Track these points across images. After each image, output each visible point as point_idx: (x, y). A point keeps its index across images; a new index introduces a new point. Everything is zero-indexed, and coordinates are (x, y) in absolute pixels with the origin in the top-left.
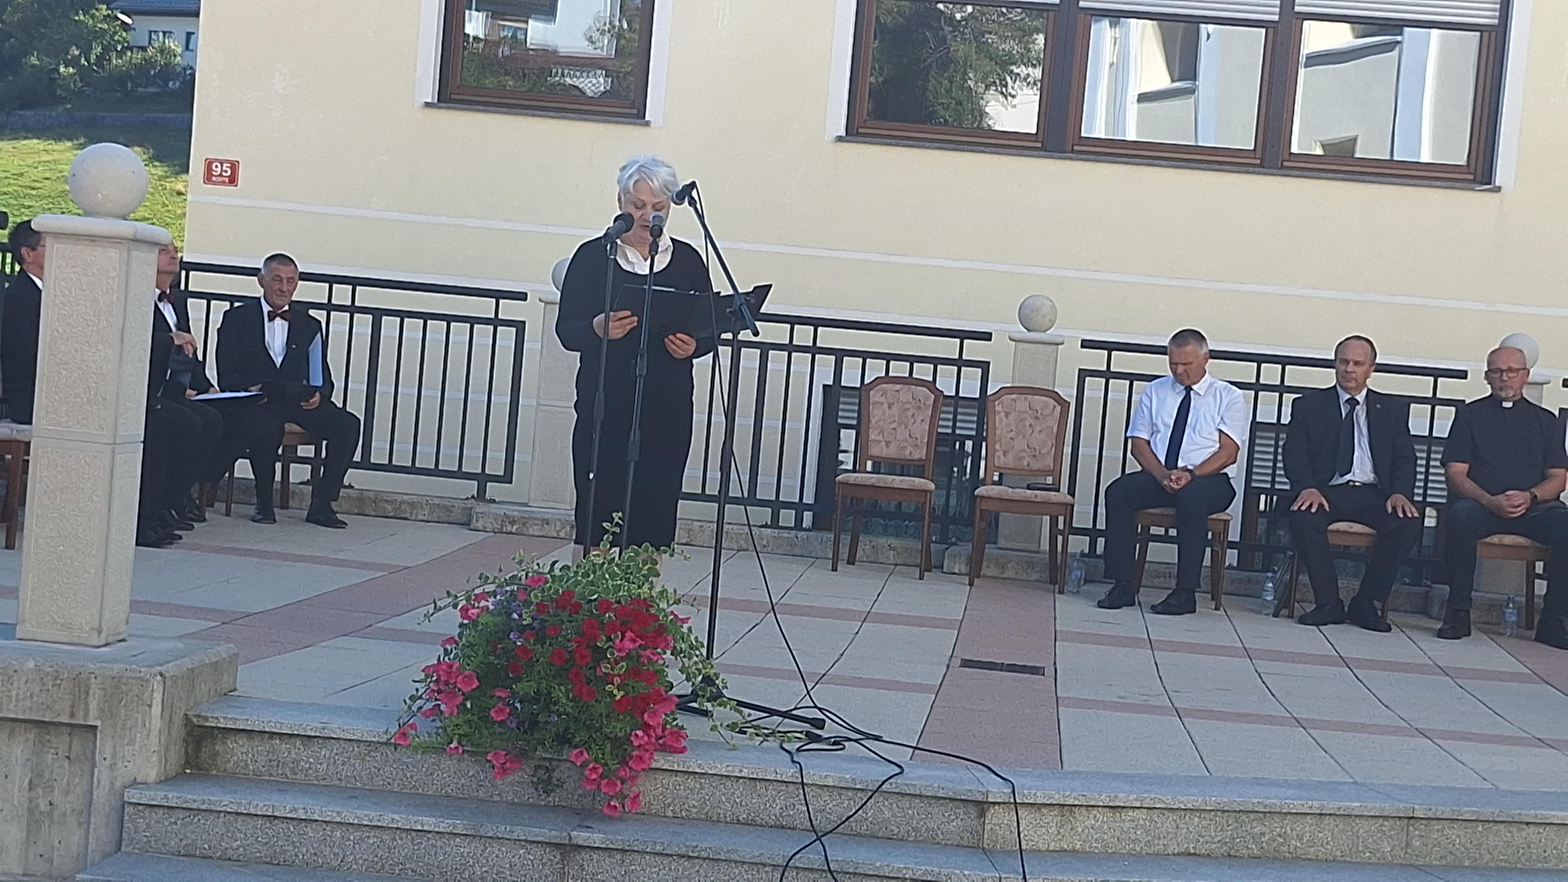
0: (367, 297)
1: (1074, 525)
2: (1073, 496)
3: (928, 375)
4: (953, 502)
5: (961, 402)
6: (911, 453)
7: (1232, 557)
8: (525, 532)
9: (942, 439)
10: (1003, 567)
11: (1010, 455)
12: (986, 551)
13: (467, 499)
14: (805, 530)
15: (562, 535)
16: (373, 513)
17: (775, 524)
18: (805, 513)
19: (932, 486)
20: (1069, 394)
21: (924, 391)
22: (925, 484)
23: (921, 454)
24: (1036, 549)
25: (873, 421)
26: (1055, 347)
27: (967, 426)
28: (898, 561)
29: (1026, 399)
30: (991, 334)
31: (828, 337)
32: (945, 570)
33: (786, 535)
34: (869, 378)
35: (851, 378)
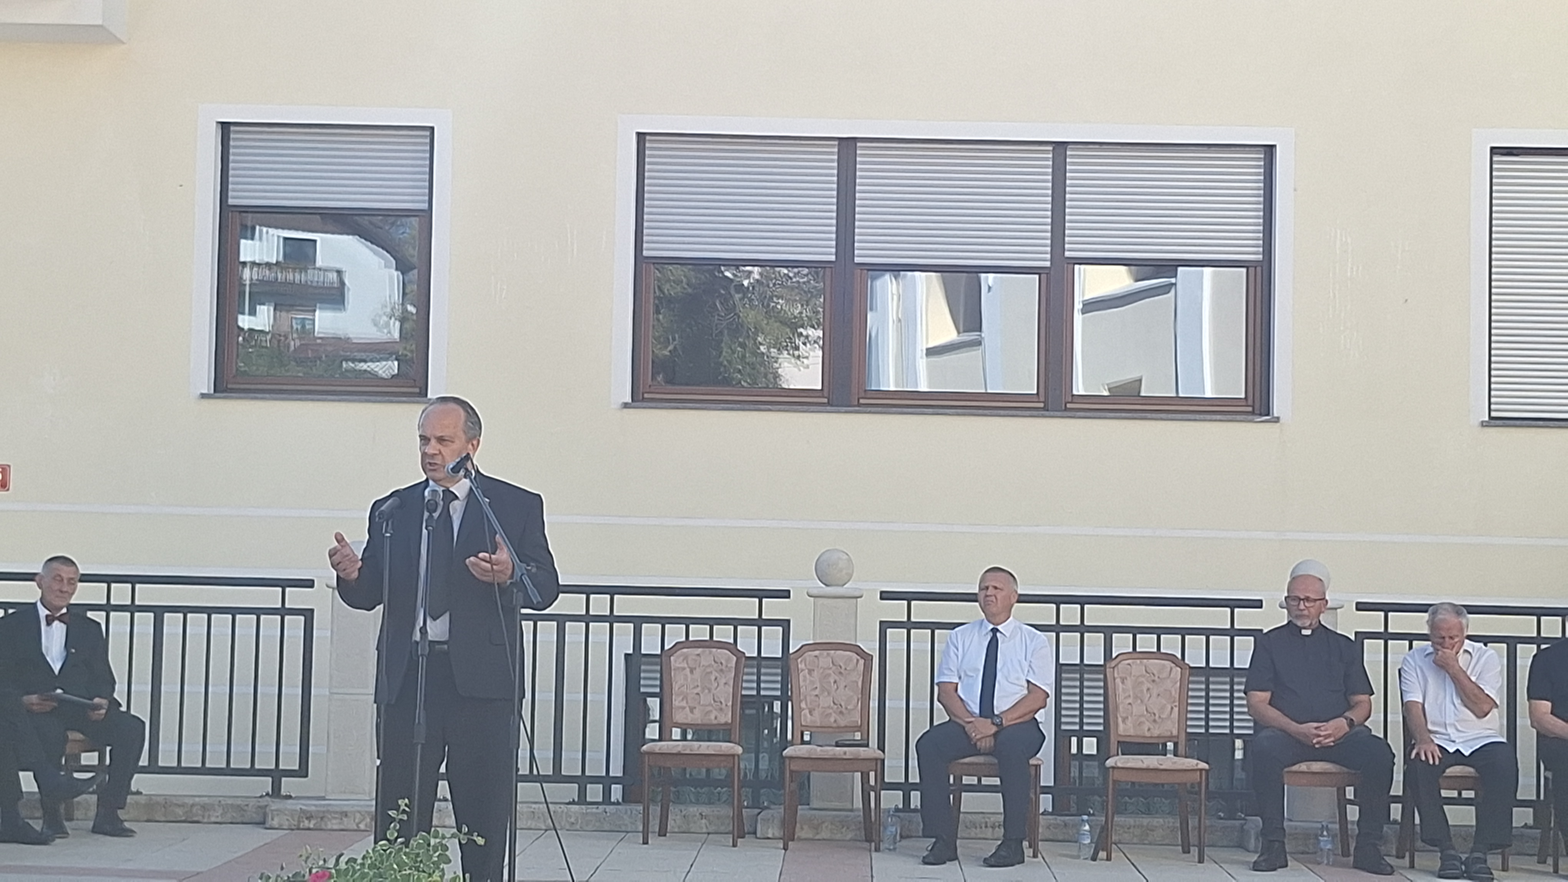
0: (146, 594)
1: (886, 780)
2: (884, 752)
3: (729, 637)
4: (764, 765)
5: (763, 663)
6: (716, 718)
7: (1046, 802)
8: (323, 827)
9: (746, 702)
10: (817, 828)
11: (816, 713)
12: (799, 812)
13: (261, 797)
14: (614, 804)
15: (362, 826)
16: (163, 819)
17: (582, 799)
18: (613, 786)
19: (739, 750)
20: (872, 647)
21: (726, 654)
22: (732, 748)
23: (726, 717)
24: (850, 807)
25: (676, 687)
26: (854, 600)
27: (771, 688)
28: (710, 830)
29: (828, 654)
30: (789, 591)
31: (625, 605)
32: (758, 836)
33: (594, 810)
34: (668, 644)
35: (650, 645)
